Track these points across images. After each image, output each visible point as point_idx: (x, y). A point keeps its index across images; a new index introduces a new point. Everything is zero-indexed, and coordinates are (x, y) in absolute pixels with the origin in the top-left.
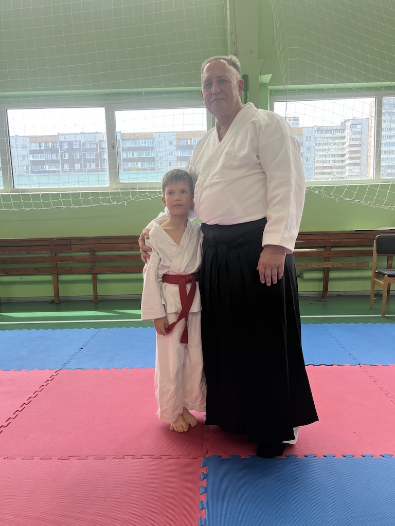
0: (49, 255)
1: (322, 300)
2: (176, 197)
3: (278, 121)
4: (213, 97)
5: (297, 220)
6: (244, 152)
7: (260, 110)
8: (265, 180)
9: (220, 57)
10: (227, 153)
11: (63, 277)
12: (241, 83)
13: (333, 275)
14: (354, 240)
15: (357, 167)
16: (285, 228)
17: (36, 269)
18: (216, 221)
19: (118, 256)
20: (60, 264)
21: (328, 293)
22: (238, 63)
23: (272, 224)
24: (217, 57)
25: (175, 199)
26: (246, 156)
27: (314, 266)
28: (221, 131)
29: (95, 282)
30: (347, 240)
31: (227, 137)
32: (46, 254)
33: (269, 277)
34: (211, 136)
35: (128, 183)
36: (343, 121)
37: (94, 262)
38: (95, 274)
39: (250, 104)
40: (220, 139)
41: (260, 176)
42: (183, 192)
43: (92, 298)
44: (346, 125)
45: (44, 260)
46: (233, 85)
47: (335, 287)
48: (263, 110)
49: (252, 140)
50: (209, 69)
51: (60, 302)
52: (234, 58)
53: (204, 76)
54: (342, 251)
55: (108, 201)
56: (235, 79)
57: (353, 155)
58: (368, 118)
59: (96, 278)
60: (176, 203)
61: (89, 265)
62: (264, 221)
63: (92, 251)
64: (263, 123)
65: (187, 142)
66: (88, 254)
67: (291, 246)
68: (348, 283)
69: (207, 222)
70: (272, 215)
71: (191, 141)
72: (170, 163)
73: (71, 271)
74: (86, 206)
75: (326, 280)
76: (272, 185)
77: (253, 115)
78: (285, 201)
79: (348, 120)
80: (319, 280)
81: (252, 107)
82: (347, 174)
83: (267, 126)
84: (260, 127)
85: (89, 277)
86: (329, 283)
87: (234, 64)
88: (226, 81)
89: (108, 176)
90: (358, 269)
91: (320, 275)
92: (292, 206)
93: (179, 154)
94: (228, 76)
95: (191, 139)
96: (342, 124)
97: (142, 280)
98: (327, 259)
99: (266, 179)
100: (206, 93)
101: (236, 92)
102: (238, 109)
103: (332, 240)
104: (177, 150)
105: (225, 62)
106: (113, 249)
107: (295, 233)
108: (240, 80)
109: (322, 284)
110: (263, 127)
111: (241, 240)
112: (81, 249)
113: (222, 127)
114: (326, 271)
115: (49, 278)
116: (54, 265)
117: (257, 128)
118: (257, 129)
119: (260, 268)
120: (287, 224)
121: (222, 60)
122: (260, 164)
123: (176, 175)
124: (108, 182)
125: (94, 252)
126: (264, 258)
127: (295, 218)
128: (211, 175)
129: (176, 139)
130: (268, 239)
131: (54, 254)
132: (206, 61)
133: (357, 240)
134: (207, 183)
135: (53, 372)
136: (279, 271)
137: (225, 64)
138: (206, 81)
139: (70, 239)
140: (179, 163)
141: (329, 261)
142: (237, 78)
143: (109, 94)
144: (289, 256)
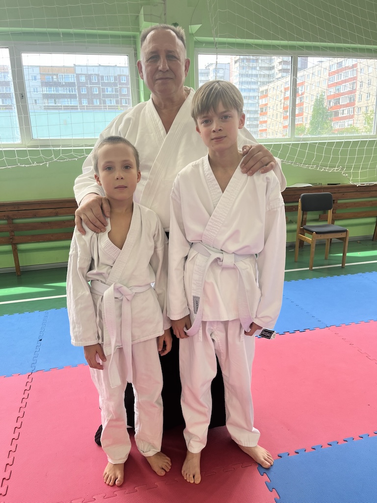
4: (159, 75)
12: (187, 63)
19: (42, 223)
29: (15, 252)
36: (207, 65)
37: (12, 231)
38: (14, 243)
43: (14, 270)
44: (209, 69)
53: (149, 45)
58: (229, 63)
59: (17, 248)
63: (9, 218)
65: (53, 78)
66: (5, 222)
71: (57, 78)
72: (36, 100)
79: (211, 64)
85: (8, 248)
87: (182, 38)
88: (175, 57)
93: (46, 90)
96: (206, 67)
104: (42, 86)
106: (35, 216)
108: (187, 59)
121: (171, 31)
129: (41, 74)
140: (46, 101)
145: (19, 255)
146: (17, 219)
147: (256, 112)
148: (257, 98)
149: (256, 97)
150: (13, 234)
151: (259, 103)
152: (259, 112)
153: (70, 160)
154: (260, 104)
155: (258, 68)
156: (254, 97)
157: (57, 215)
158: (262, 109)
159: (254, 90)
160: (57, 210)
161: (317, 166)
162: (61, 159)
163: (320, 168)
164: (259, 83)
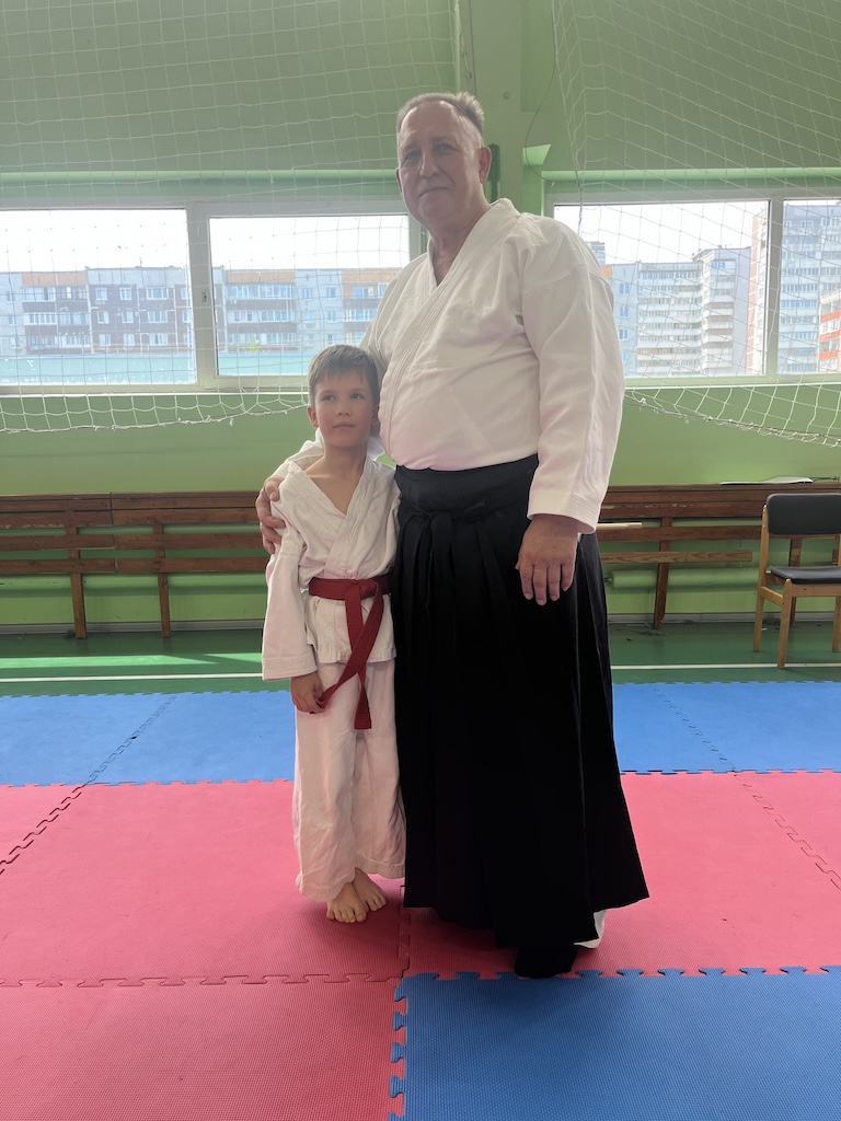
0: (63, 533)
1: (654, 631)
2: (340, 407)
3: (565, 237)
4: (423, 185)
5: (605, 460)
6: (488, 309)
7: (526, 215)
8: (535, 374)
9: (437, 94)
10: (453, 310)
11: (93, 582)
12: (485, 154)
13: (675, 578)
14: (721, 505)
15: (726, 351)
16: (580, 476)
17: (33, 562)
18: (427, 461)
20: (87, 552)
21: (666, 617)
22: (479, 112)
23: (548, 470)
24: (432, 94)
25: (337, 413)
26: (494, 318)
27: (636, 559)
28: (440, 261)
29: (164, 591)
30: (705, 505)
31: (452, 275)
32: (56, 531)
33: (540, 585)
34: (418, 271)
35: (236, 377)
36: (697, 253)
38: (164, 575)
39: (503, 203)
40: (438, 278)
41: (524, 363)
42: (355, 396)
43: (159, 627)
44: (702, 262)
45: (51, 543)
46: (466, 159)
47: (681, 605)
48: (532, 216)
49: (508, 280)
50: (413, 122)
51: (88, 635)
52: (470, 99)
53: (403, 136)
54: (697, 529)
55: (193, 415)
56: (471, 146)
57: (717, 326)
58: (749, 248)
59: (167, 583)
60: (339, 420)
61: (150, 554)
62: (532, 462)
63: (159, 524)
64: (532, 244)
65: (366, 291)
66: (148, 530)
67: (591, 519)
68: (708, 595)
69: (408, 463)
70: (551, 449)
71: (375, 289)
72: (330, 336)
73: (110, 568)
74: (145, 426)
75: (661, 590)
76: (550, 381)
77: (510, 227)
78: (579, 417)
79: (708, 251)
80: (646, 589)
81: (509, 209)
82: (704, 366)
83: (541, 249)
84: (526, 252)
86: (669, 596)
87: (469, 113)
88: (450, 147)
89: (194, 360)
90: (729, 566)
91: (648, 579)
92: (594, 429)
93: (350, 316)
94: (456, 136)
95: (375, 286)
96: (694, 259)
97: (264, 589)
98: (664, 545)
99: (537, 367)
100: (406, 176)
101: (473, 175)
102: (478, 213)
103: (675, 505)
104: (345, 307)
105: (450, 106)
106: (204, 521)
107: (601, 490)
108: (483, 149)
109: (652, 597)
110: (532, 253)
111: (481, 504)
112: (133, 519)
113: (443, 253)
114: (663, 571)
115: (63, 582)
116: (74, 555)
117: (519, 254)
118: (519, 256)
119: (523, 566)
120: (582, 468)
121: (442, 102)
122: (524, 335)
123: (341, 357)
124: (195, 373)
125: (163, 526)
126: (531, 543)
127: (599, 456)
128: (416, 359)
129: (344, 284)
130: (543, 500)
131: (74, 529)
132: (408, 104)
133: (728, 504)
134: (408, 377)
135: (68, 791)
136: (565, 572)
137: (450, 110)
138: (408, 147)
139: (110, 498)
141: (667, 549)
142: (476, 144)
143: (195, 182)
144: (587, 540)
146: (171, 525)
147: (809, 352)
148: (815, 321)
149: (811, 318)
151: (818, 333)
152: (818, 351)
154: (821, 333)
155: (818, 255)
156: (808, 319)
158: (824, 344)
159: (807, 303)
164: (821, 287)
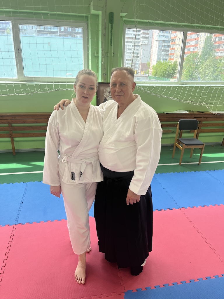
15: (147, 40)
19: (28, 127)
29: (13, 142)
37: (11, 131)
43: (12, 151)
46: (129, 87)
66: (7, 125)
85: (9, 139)
88: (125, 84)
94: (126, 81)
100: (112, 90)
106: (24, 123)
112: (2, 122)
137: (126, 73)
138: (113, 83)
142: (132, 82)
145: (15, 143)
146: (14, 124)
150: (12, 132)
152: (171, 42)
153: (45, 92)
154: (172, 37)
157: (37, 122)
158: (172, 40)
160: (37, 120)
161: (192, 102)
162: (40, 91)
163: (193, 103)
